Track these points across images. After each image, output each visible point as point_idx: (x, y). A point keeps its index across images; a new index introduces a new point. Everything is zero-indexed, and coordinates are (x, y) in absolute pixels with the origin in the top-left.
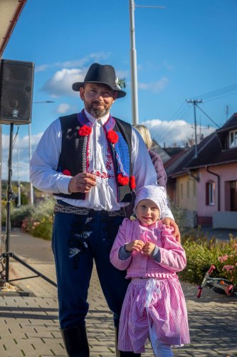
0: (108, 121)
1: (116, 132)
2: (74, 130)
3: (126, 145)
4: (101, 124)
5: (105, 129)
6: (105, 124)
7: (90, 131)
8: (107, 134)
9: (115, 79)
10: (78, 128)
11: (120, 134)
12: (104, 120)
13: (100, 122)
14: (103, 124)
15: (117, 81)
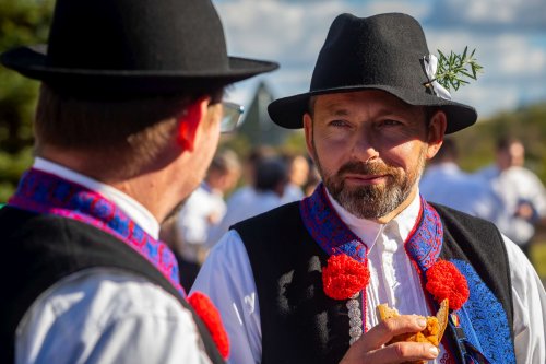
0: (419, 224)
1: (454, 264)
2: (305, 278)
3: (496, 306)
4: (398, 239)
5: (414, 258)
6: (413, 235)
7: (363, 277)
8: (425, 277)
9: (423, 62)
10: (316, 264)
11: (470, 268)
12: (406, 219)
13: (391, 231)
14: (404, 236)
15: (433, 68)
